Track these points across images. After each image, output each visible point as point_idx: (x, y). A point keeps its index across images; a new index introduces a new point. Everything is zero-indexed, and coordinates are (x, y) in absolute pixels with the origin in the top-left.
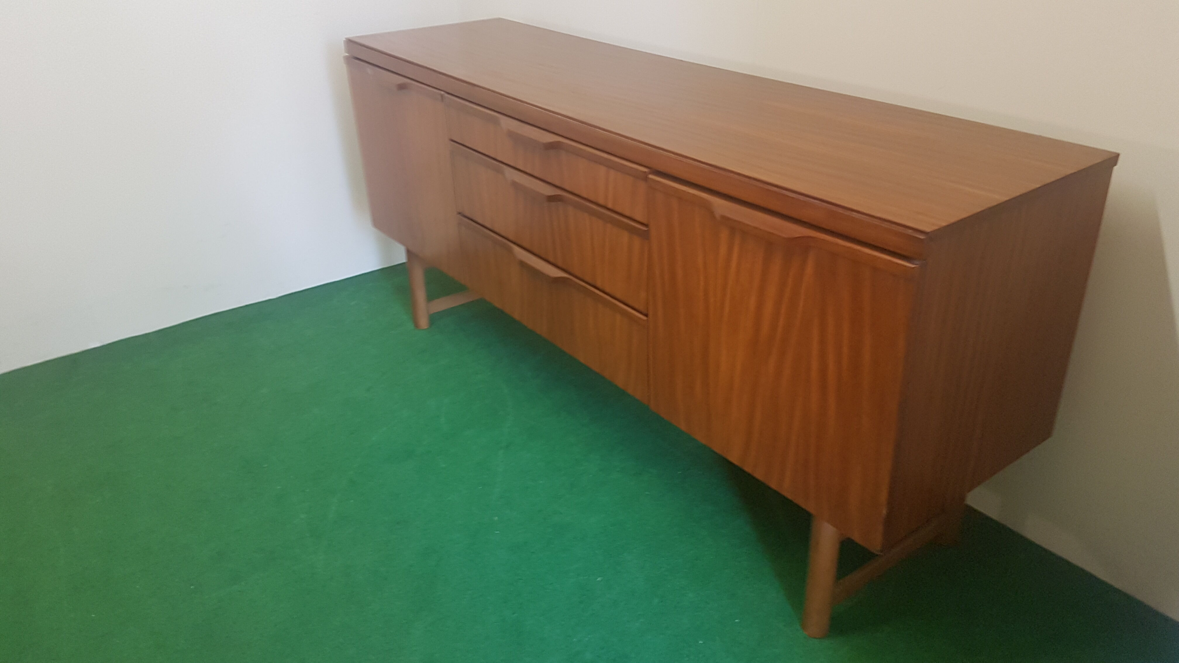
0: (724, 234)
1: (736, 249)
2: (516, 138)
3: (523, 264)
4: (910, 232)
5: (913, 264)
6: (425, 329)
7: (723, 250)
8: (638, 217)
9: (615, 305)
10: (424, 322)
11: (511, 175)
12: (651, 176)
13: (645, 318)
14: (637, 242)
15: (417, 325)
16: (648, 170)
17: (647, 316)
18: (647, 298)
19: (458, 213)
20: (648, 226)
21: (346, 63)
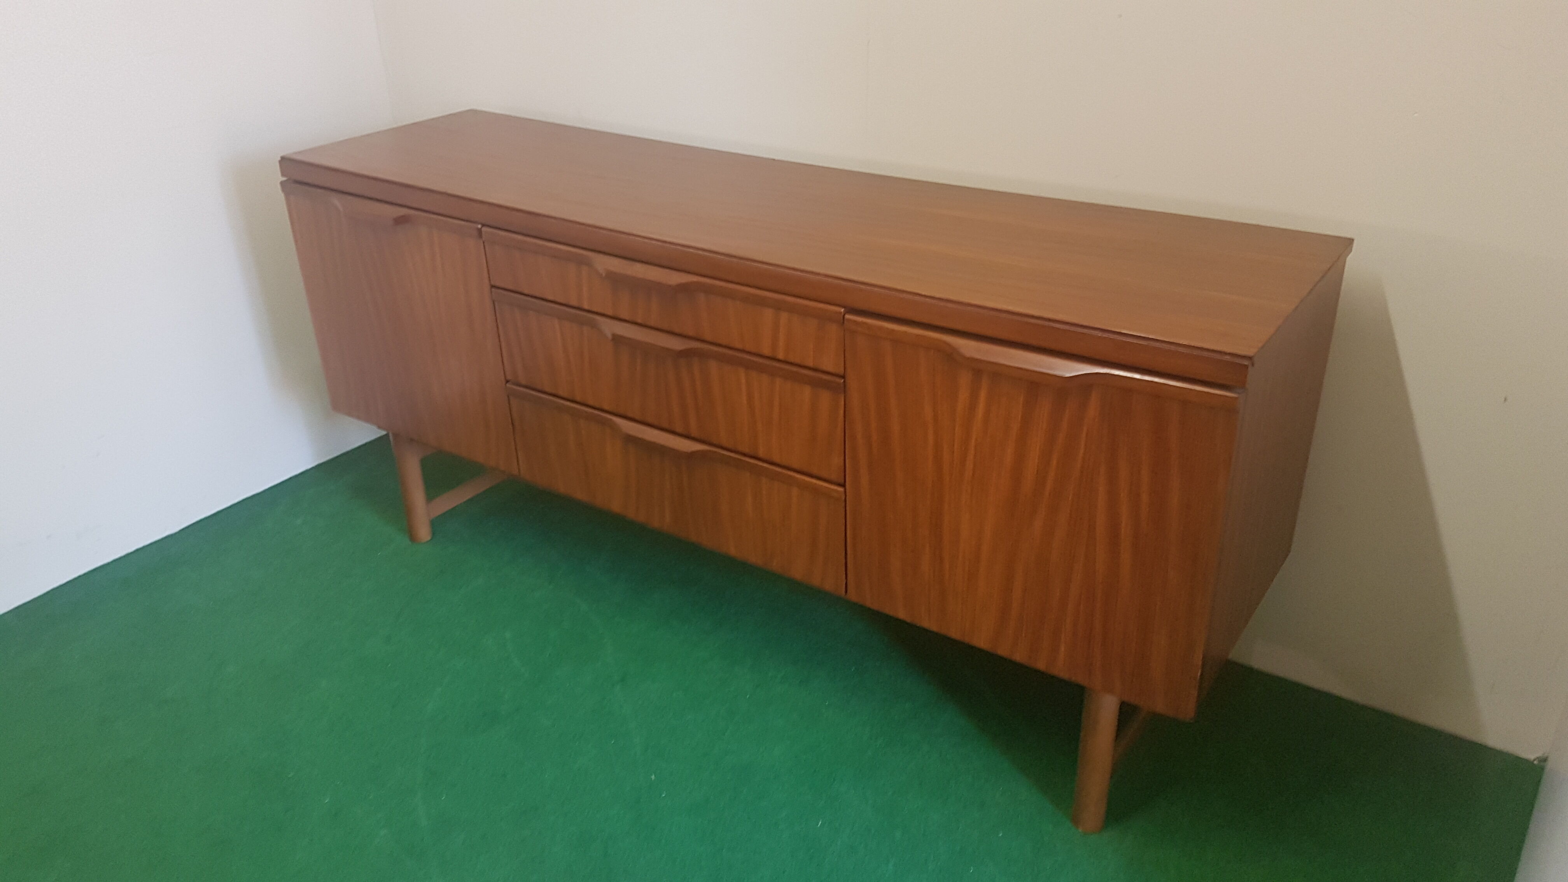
0: (965, 379)
1: (983, 395)
2: (615, 280)
3: (630, 439)
4: (1228, 358)
5: (1235, 393)
6: (427, 542)
7: (963, 395)
8: (830, 369)
9: (790, 476)
10: (424, 532)
11: (611, 328)
12: (847, 316)
13: (841, 489)
14: (825, 397)
15: (413, 537)
16: (842, 310)
17: (843, 485)
18: (842, 464)
19: (507, 381)
20: (843, 377)
21: (283, 190)
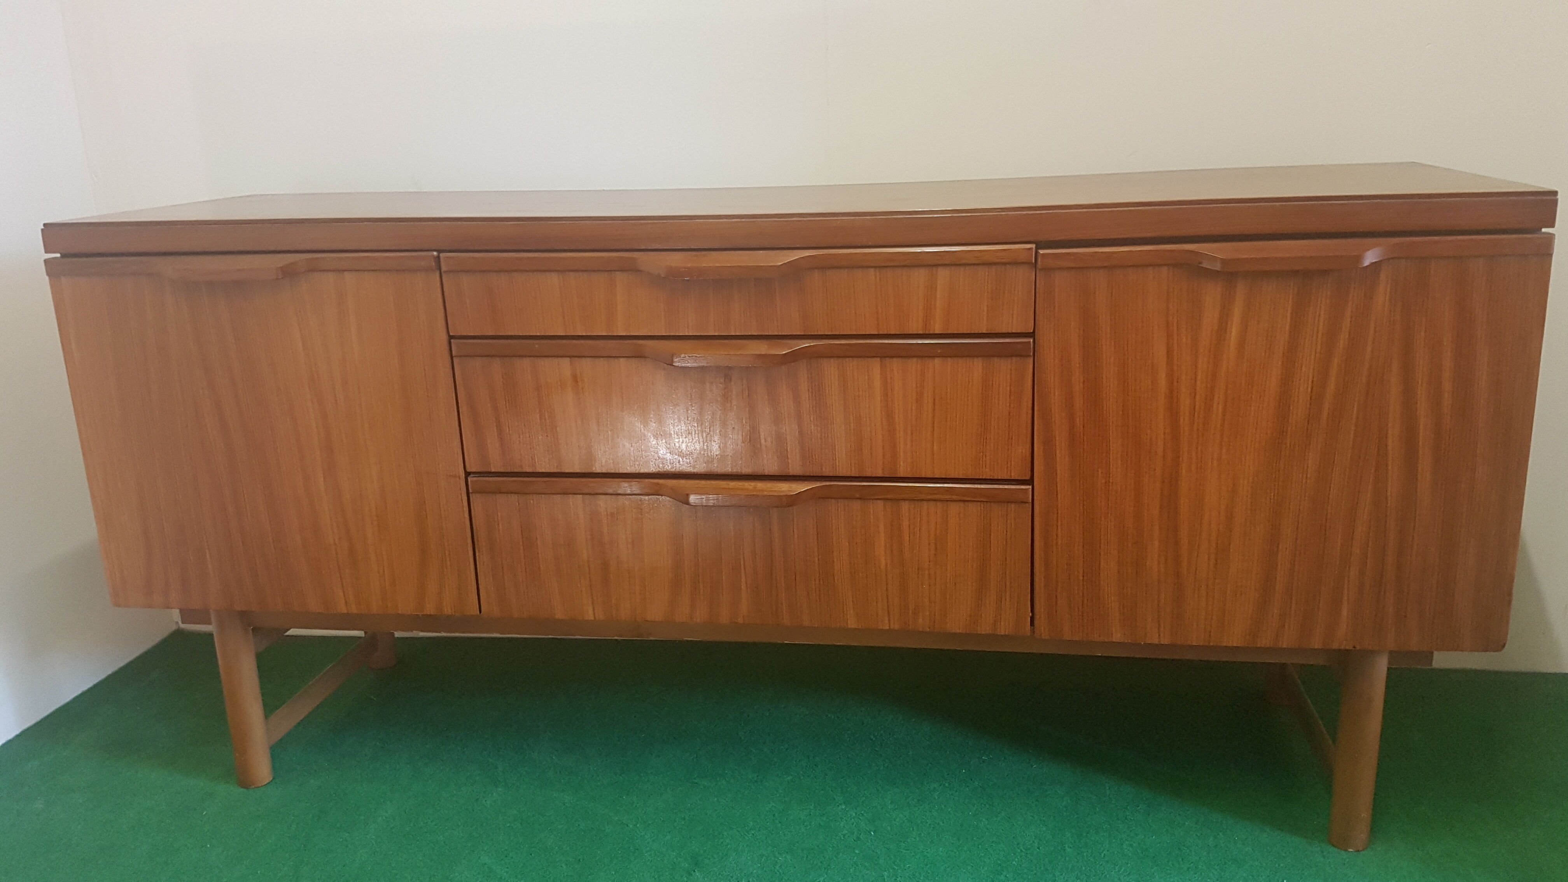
7: (1210, 318)
8: (1013, 328)
10: (262, 768)
13: (1027, 488)
14: (1004, 368)
15: (245, 781)
16: (1033, 246)
17: (1030, 482)
18: (1028, 454)
19: (467, 474)
20: (1032, 335)
21: (48, 274)
